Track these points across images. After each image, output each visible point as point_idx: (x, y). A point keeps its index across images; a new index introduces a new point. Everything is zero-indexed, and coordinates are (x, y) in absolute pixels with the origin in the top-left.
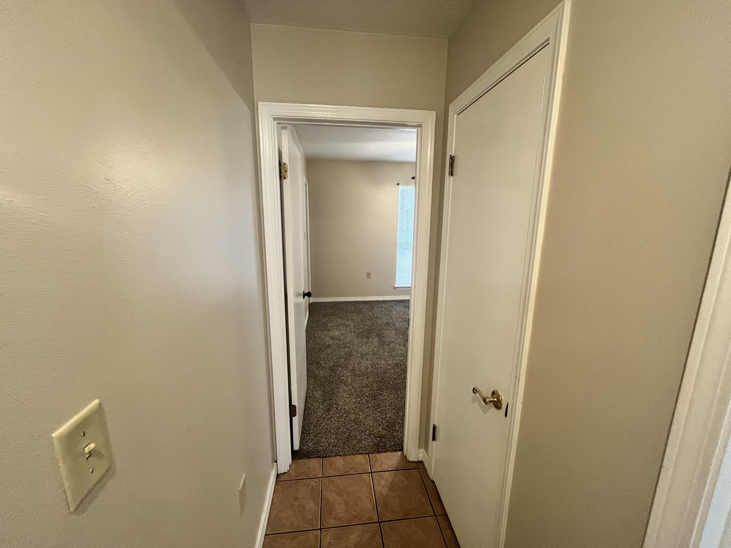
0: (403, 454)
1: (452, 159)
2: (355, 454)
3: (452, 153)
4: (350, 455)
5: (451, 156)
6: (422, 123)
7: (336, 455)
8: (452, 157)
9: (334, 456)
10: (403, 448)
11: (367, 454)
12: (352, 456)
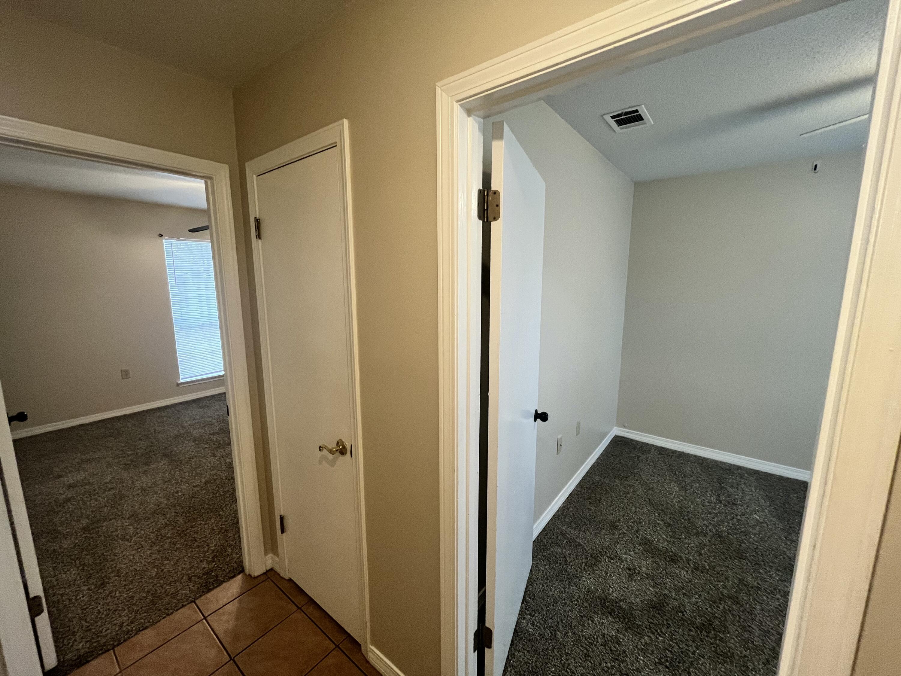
0: (246, 574)
1: (258, 222)
2: (172, 613)
3: (256, 215)
4: (164, 618)
5: (255, 218)
6: (211, 176)
7: (139, 631)
8: (257, 219)
9: (136, 634)
10: (243, 568)
11: (192, 602)
12: (168, 618)
